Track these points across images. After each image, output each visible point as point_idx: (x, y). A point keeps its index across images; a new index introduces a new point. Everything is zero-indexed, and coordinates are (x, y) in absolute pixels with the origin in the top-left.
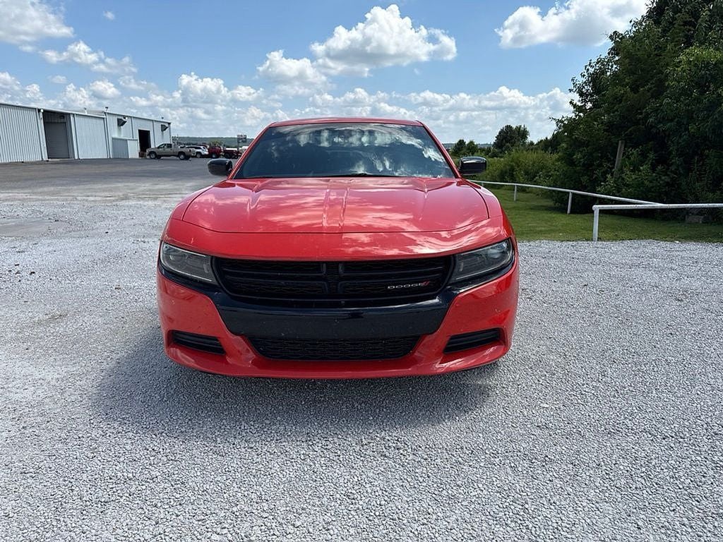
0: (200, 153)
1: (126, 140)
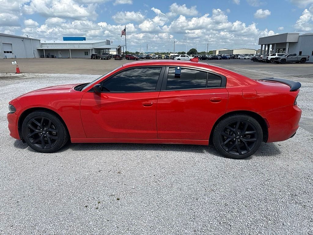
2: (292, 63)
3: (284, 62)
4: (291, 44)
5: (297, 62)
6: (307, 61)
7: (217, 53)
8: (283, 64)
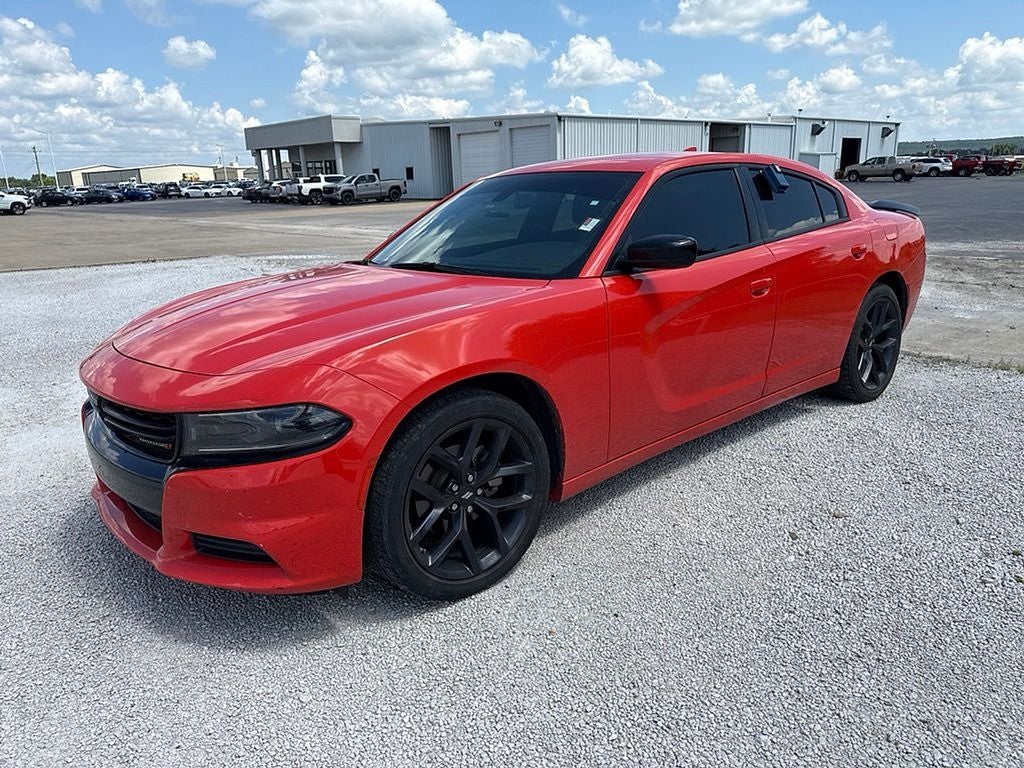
0: (937, 169)
1: (819, 156)
2: (367, 203)
3: (349, 199)
4: (347, 147)
5: (380, 199)
6: (403, 196)
7: (78, 182)
8: (352, 205)
